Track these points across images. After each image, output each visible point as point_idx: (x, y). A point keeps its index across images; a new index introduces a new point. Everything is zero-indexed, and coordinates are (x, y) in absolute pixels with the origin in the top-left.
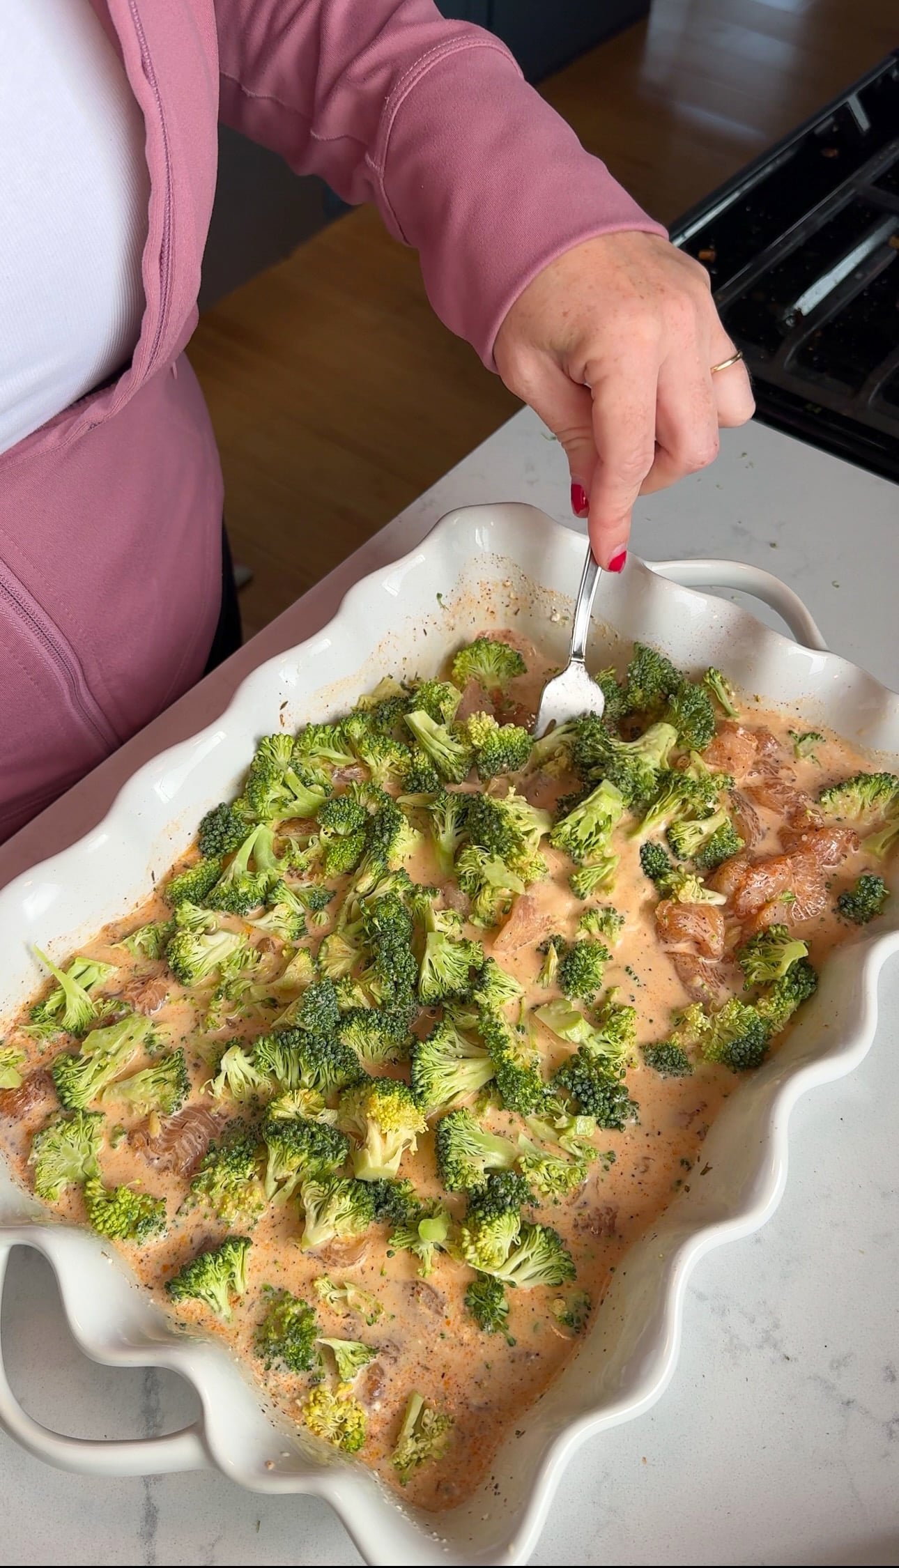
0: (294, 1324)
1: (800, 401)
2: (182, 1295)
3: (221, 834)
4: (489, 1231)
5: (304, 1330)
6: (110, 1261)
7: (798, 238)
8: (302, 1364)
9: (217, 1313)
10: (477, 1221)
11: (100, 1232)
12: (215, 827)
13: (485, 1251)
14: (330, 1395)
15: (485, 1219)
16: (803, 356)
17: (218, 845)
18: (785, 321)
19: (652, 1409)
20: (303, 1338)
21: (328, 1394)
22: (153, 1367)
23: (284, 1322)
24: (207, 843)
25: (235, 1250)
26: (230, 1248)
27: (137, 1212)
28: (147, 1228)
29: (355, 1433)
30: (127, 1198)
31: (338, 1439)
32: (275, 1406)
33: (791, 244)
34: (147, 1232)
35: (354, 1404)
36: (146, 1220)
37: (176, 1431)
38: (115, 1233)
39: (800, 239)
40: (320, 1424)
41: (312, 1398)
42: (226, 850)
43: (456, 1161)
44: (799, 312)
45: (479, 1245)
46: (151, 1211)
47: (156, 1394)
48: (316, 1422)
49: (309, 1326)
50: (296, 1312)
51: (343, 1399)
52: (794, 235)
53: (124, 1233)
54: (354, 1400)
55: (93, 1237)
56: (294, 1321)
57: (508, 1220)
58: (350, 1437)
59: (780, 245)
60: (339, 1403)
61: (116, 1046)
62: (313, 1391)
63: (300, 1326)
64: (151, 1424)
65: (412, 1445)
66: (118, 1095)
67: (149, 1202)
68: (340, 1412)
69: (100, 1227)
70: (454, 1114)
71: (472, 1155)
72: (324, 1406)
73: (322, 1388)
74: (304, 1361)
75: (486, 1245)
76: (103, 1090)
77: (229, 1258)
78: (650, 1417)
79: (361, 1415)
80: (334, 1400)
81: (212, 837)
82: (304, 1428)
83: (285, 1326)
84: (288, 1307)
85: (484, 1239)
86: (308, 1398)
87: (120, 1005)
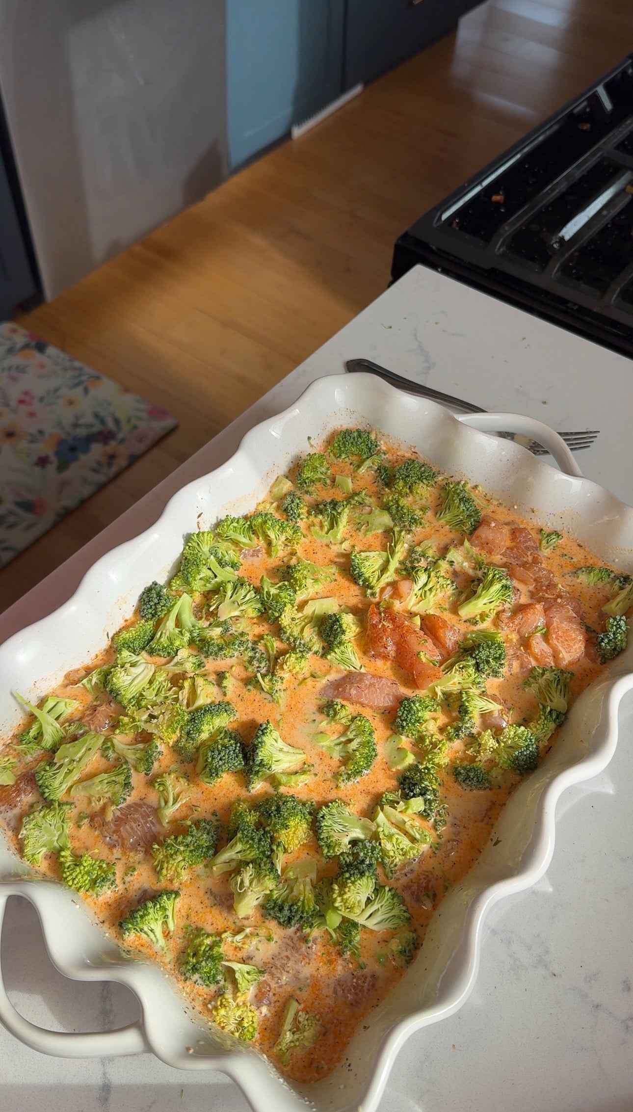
0: (207, 951)
1: (564, 301)
2: (131, 930)
3: (155, 604)
4: (352, 887)
5: (215, 955)
6: (78, 906)
7: (562, 186)
8: (213, 980)
9: (155, 944)
10: (344, 880)
11: (70, 886)
12: (151, 599)
13: (349, 901)
14: (232, 1001)
15: (350, 879)
16: (565, 270)
17: (153, 612)
18: (552, 245)
19: (459, 1011)
20: (214, 961)
21: (231, 1000)
22: (107, 982)
23: (200, 950)
24: (145, 611)
25: (168, 899)
26: (165, 897)
27: (96, 872)
28: (103, 883)
29: (250, 1027)
30: (89, 862)
31: (238, 1032)
32: (194, 1008)
33: (557, 191)
34: (102, 886)
35: (249, 1007)
36: (102, 878)
37: (124, 1026)
38: (81, 887)
39: (563, 187)
40: (225, 1021)
41: (219, 1003)
42: (159, 616)
43: (327, 837)
44: (562, 238)
45: (345, 897)
46: (105, 872)
47: (110, 1000)
48: (222, 1020)
49: (218, 952)
50: (209, 943)
51: (241, 1004)
52: (560, 184)
53: (87, 887)
54: (249, 1005)
55: (66, 889)
56: (207, 949)
57: (366, 880)
58: (246, 1030)
59: (550, 192)
60: (238, 1006)
61: (80, 755)
62: (220, 999)
63: (211, 953)
64: (107, 1021)
65: (290, 1036)
66: (82, 790)
67: (104, 866)
68: (239, 1013)
69: (70, 883)
70: (330, 804)
71: (340, 832)
72: (228, 1008)
73: (226, 996)
74: (214, 977)
75: (349, 897)
76: (71, 787)
77: (164, 905)
78: (458, 1016)
79: (253, 1015)
80: (235, 1004)
81: (149, 606)
82: (214, 1024)
83: (201, 952)
84: (203, 940)
85: (348, 893)
86: (216, 1003)
87: (80, 726)
